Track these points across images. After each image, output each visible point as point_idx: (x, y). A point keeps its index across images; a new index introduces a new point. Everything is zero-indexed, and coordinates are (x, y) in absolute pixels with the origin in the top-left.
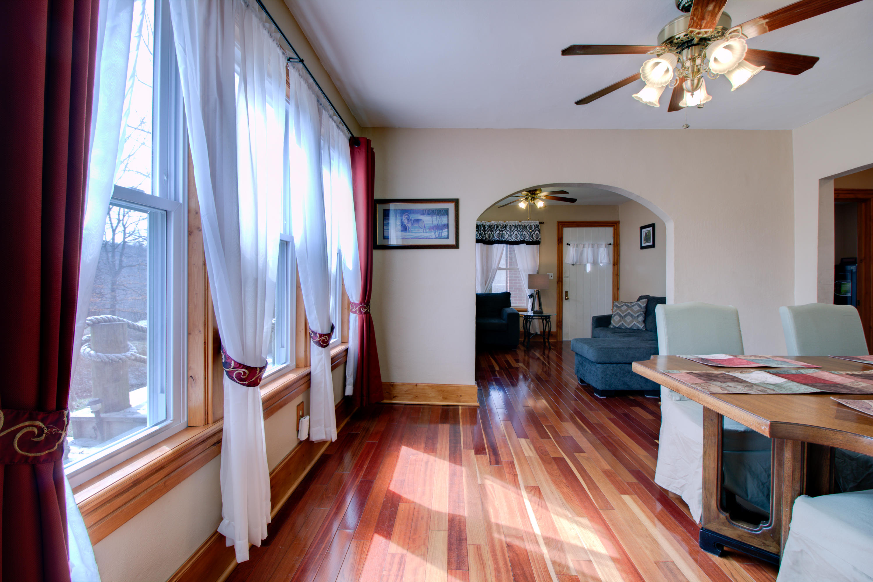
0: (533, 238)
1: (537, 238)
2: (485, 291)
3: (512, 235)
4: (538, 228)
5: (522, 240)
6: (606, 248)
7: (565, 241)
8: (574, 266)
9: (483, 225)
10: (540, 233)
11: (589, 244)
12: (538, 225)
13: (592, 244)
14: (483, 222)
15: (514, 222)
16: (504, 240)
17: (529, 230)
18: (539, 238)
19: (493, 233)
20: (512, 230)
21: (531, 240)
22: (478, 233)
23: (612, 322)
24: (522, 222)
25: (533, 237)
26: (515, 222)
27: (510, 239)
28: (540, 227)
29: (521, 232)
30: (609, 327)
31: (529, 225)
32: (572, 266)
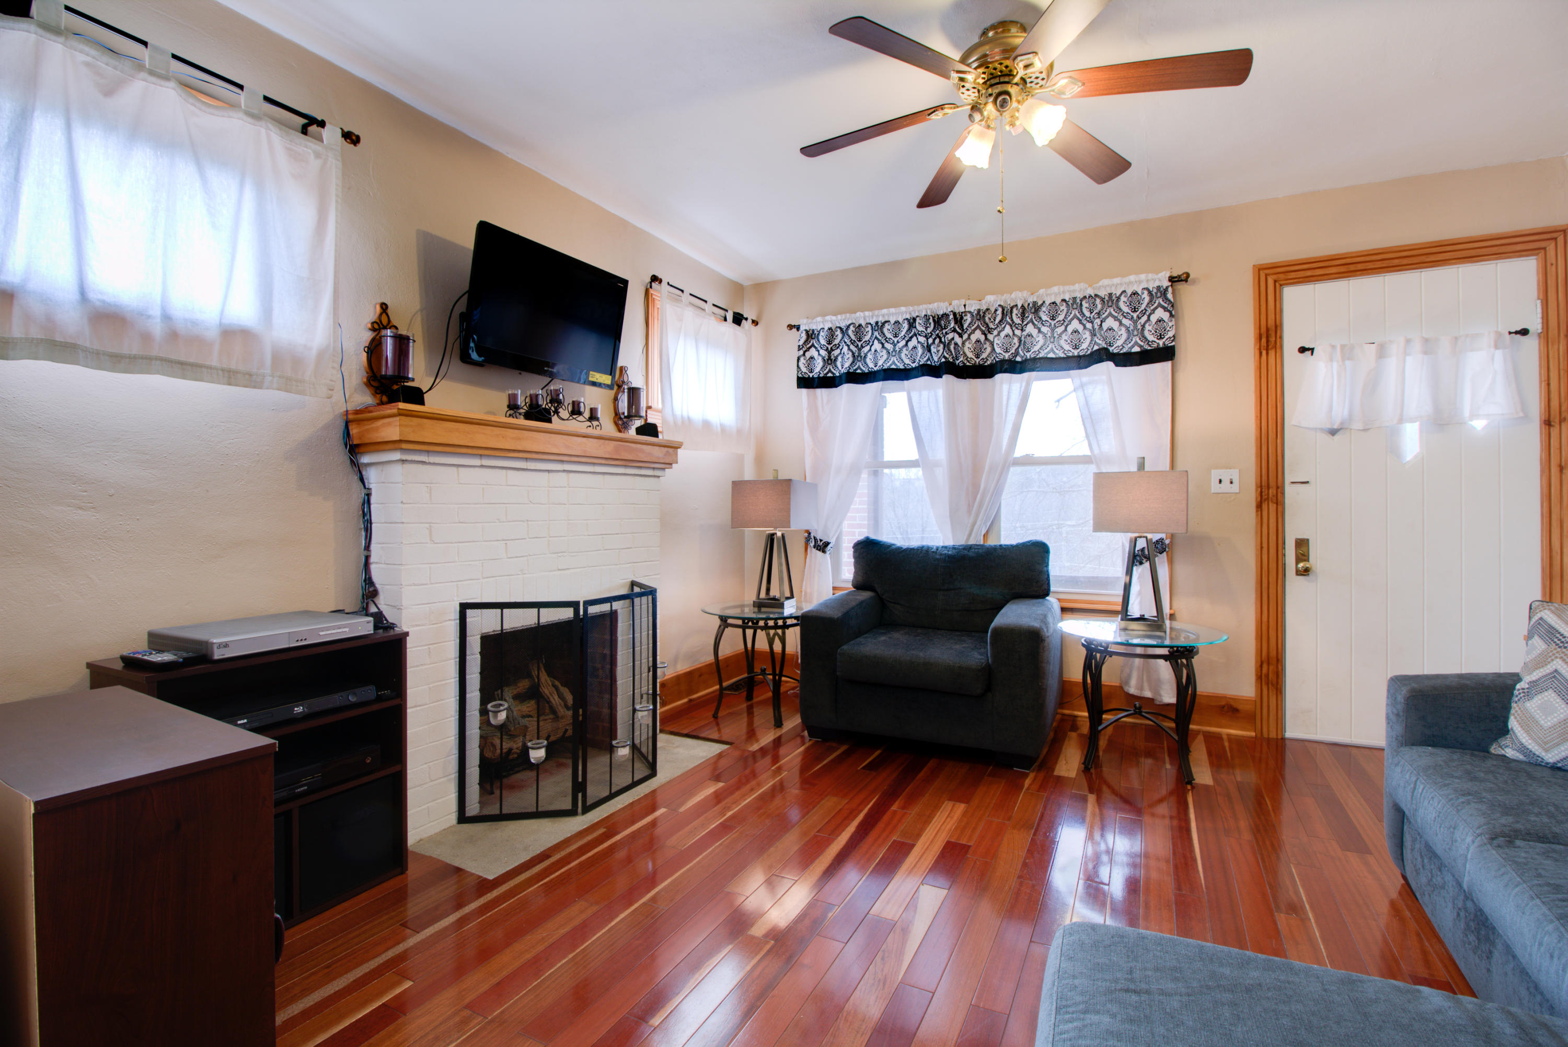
0: (1145, 339)
1: (1161, 337)
2: (965, 538)
3: (1060, 335)
4: (1166, 299)
5: (1096, 351)
6: (1499, 354)
7: (1291, 340)
8: (1336, 437)
9: (955, 314)
10: (1171, 315)
11: (1408, 341)
12: (1166, 290)
13: (1426, 341)
14: (955, 302)
15: (1067, 288)
16: (1028, 355)
17: (1125, 309)
18: (1170, 334)
19: (990, 337)
20: (1061, 318)
21: (1136, 349)
22: (941, 341)
23: (1513, 723)
24: (1100, 283)
25: (1146, 333)
26: (1072, 288)
27: (1052, 350)
28: (1173, 293)
29: (1092, 322)
30: (1494, 749)
31: (1129, 292)
32: (1328, 438)
